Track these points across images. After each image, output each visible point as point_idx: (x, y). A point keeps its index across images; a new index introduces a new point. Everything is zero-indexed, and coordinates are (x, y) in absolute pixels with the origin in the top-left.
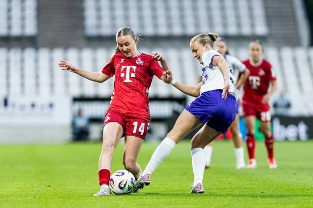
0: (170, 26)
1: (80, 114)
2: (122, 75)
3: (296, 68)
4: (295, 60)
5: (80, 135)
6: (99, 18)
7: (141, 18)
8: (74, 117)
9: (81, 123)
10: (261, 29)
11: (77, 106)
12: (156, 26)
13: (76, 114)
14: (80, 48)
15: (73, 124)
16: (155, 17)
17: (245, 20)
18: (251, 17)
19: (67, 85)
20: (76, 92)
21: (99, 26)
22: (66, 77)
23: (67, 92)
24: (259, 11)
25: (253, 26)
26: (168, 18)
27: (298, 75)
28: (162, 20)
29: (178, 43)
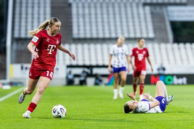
0: (110, 33)
1: (70, 73)
2: (48, 50)
3: (167, 53)
4: (166, 49)
5: (70, 82)
6: (79, 30)
7: (97, 30)
8: (68, 74)
9: (71, 77)
10: (151, 35)
11: (69, 69)
12: (104, 34)
13: (68, 73)
14: (70, 44)
15: (67, 78)
16: (103, 30)
17: (144, 31)
18: (147, 29)
19: (64, 60)
20: (68, 63)
21: (78, 34)
22: (64, 56)
23: (64, 63)
24: (150, 27)
25: (148, 33)
26: (110, 30)
27: (168, 56)
28: (107, 31)
29: (114, 41)
